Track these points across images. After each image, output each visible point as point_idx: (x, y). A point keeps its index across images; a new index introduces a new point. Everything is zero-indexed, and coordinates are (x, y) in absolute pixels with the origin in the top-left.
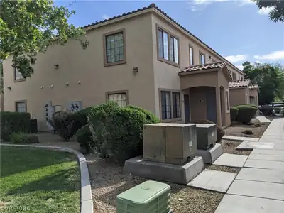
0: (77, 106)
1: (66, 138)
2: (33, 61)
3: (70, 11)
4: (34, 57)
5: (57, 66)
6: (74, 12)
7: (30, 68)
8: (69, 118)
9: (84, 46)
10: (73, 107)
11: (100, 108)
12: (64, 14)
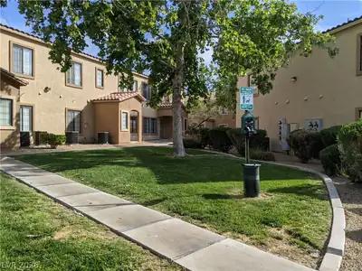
0: (317, 125)
1: (304, 160)
2: (273, 76)
3: (317, 16)
4: (274, 72)
5: (295, 78)
6: (322, 17)
7: (270, 84)
8: (309, 138)
9: (333, 54)
10: (311, 125)
11: (352, 127)
12: (310, 22)
